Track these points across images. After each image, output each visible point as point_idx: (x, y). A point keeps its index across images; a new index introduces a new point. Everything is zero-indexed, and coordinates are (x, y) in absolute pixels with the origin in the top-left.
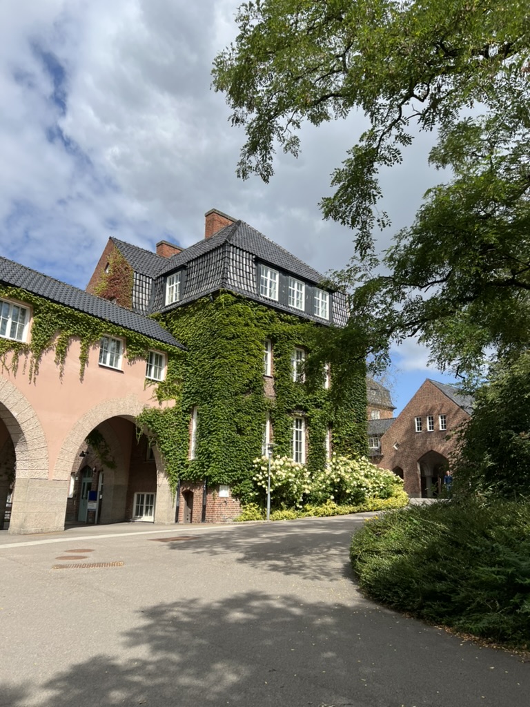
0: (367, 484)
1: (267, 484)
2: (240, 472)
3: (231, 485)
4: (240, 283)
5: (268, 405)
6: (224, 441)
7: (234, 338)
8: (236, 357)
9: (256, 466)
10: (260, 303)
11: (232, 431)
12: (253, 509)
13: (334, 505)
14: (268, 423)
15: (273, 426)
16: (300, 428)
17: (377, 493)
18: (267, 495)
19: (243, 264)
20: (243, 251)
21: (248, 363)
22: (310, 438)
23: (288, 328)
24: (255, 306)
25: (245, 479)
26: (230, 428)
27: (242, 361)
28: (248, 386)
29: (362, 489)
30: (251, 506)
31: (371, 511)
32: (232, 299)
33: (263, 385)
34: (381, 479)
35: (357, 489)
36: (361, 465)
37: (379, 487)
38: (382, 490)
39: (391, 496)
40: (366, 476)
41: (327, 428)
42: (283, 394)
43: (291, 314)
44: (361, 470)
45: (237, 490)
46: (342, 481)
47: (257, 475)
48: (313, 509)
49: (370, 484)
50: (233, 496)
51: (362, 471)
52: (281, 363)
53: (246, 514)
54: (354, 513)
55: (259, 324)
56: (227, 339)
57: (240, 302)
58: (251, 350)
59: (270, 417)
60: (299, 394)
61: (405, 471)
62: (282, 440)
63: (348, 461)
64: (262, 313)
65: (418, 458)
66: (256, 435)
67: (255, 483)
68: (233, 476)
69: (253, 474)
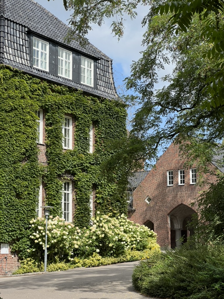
0: (126, 239)
1: (44, 241)
2: (18, 232)
3: (10, 244)
4: (15, 56)
5: (42, 171)
6: (5, 205)
7: (12, 110)
8: (14, 128)
9: (33, 226)
10: (34, 76)
11: (12, 196)
12: (30, 262)
13: (99, 257)
14: (41, 187)
15: (45, 189)
16: (68, 190)
17: (134, 245)
18: (44, 251)
19: (17, 37)
20: (17, 23)
21: (24, 133)
22: (77, 199)
23: (59, 98)
24: (29, 79)
25: (22, 238)
26: (10, 194)
27: (19, 132)
28: (24, 154)
29: (122, 243)
30: (28, 261)
31: (129, 261)
32: (9, 73)
33: (37, 153)
34: (138, 233)
35: (118, 243)
36: (120, 222)
37: (136, 240)
38: (138, 243)
39: (146, 248)
40: (125, 232)
41: (91, 190)
42: (55, 161)
43: (60, 85)
44: (120, 226)
45: (16, 247)
46: (106, 236)
47: (34, 234)
48: (81, 261)
49: (128, 238)
50: (12, 253)
51: (122, 227)
52: (52, 132)
53: (24, 268)
54: (115, 263)
55: (34, 96)
56: (6, 111)
57: (16, 75)
58: (27, 121)
59: (43, 182)
60: (68, 160)
61: (155, 225)
62: (54, 202)
63: (109, 218)
64: (36, 86)
65: (169, 212)
66: (32, 198)
67: (32, 241)
68: (13, 235)
69: (30, 233)
